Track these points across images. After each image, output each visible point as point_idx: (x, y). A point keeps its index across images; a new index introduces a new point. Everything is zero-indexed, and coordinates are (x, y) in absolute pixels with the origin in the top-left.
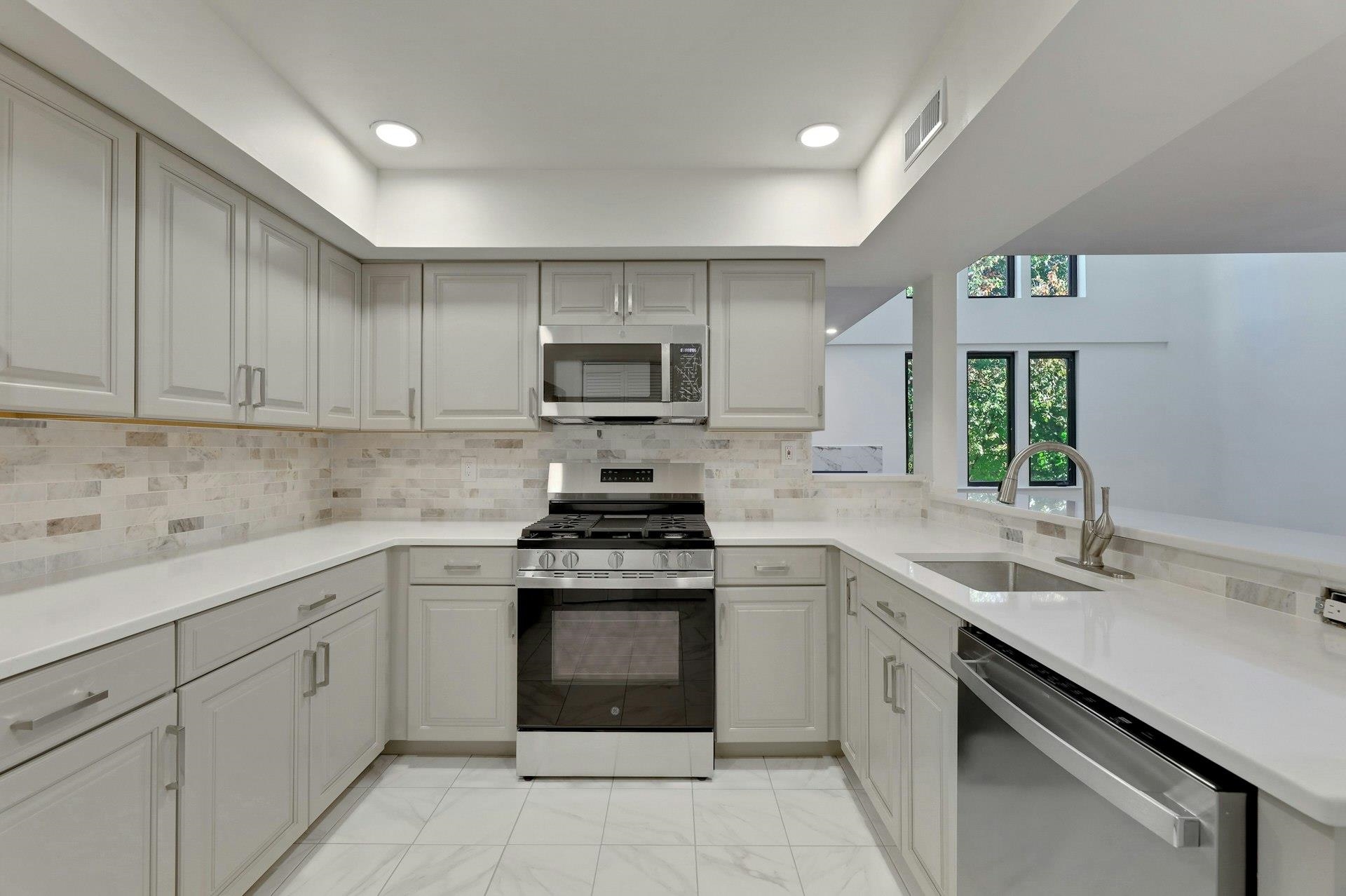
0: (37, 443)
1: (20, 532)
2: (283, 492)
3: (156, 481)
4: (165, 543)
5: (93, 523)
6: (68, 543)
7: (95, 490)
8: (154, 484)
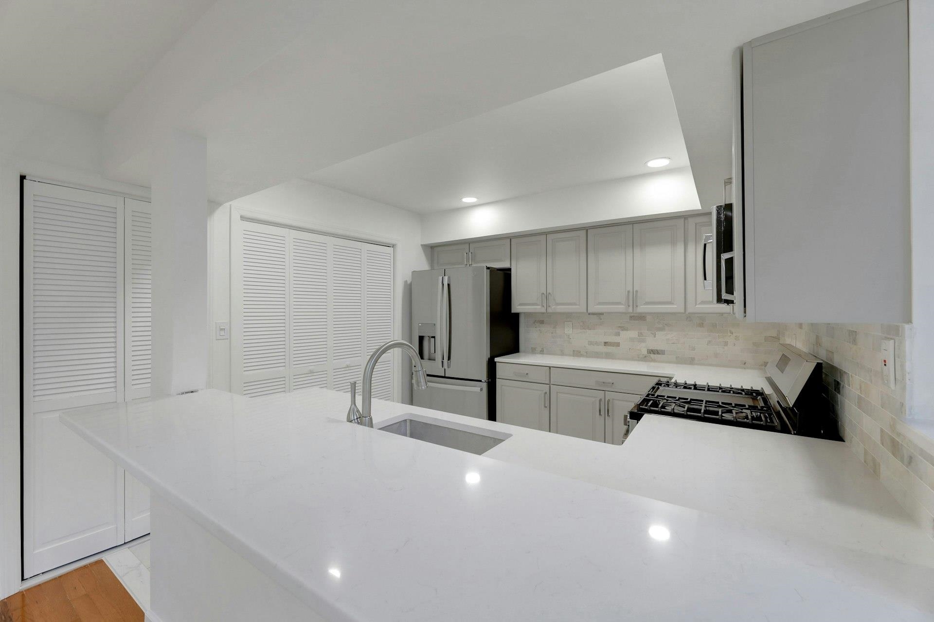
0: (601, 319)
1: (597, 344)
2: (725, 346)
3: (641, 333)
4: (645, 357)
5: (618, 345)
6: (610, 349)
7: (618, 334)
8: (640, 334)
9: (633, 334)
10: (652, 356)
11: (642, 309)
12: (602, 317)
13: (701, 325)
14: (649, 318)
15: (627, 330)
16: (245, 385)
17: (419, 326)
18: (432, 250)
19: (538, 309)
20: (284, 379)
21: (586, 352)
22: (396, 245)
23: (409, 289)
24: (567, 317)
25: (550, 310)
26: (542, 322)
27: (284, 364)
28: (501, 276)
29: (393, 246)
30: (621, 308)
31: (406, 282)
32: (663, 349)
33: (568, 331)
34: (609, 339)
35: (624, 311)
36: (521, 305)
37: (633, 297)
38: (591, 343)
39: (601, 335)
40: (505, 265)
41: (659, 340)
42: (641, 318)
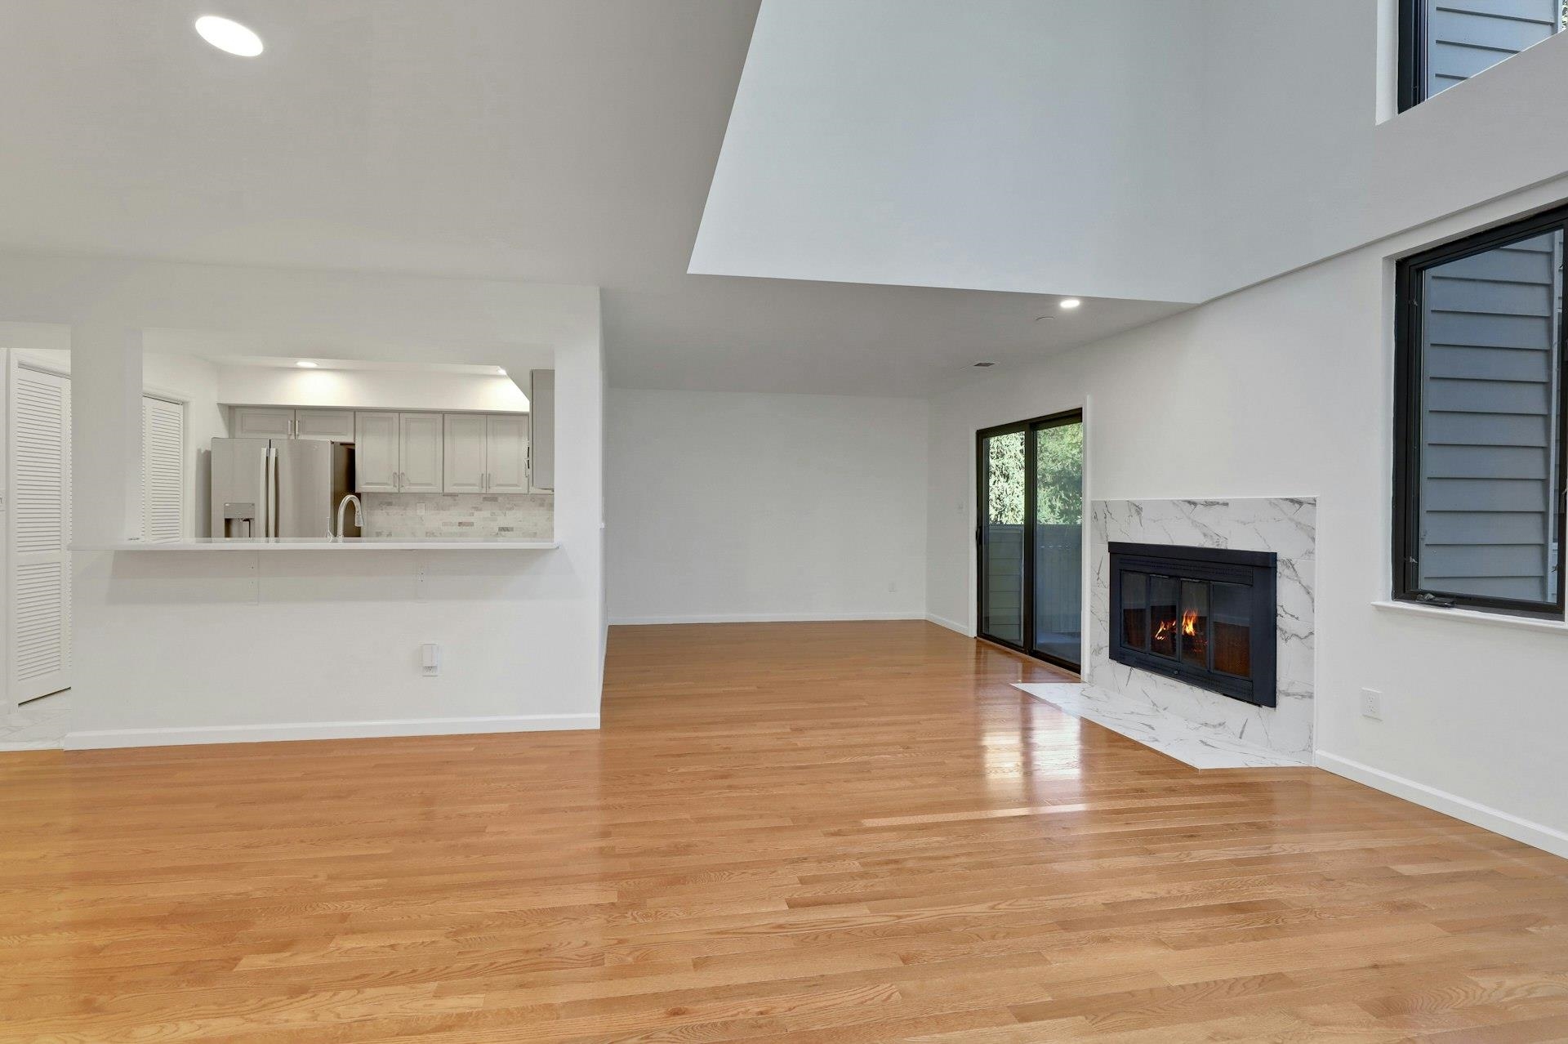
1: (451, 524)
4: (496, 534)
6: (464, 529)
7: (472, 515)
9: (486, 514)
10: (503, 533)
11: (494, 490)
12: (457, 498)
13: (542, 505)
14: (500, 499)
15: (481, 510)
16: (19, 569)
17: (225, 507)
18: (231, 412)
19: (390, 489)
20: (59, 565)
21: (440, 534)
22: (187, 403)
23: (206, 461)
24: (421, 497)
25: (402, 490)
26: (390, 504)
27: (58, 547)
28: (343, 451)
29: (183, 403)
30: (476, 489)
31: (199, 450)
32: (511, 526)
33: (421, 512)
34: (463, 520)
35: (478, 492)
36: (368, 484)
37: (486, 480)
38: (445, 524)
39: (455, 515)
40: (349, 440)
41: (510, 518)
42: (492, 498)
